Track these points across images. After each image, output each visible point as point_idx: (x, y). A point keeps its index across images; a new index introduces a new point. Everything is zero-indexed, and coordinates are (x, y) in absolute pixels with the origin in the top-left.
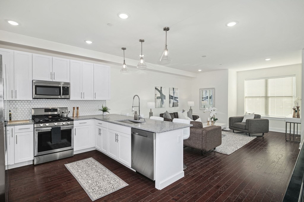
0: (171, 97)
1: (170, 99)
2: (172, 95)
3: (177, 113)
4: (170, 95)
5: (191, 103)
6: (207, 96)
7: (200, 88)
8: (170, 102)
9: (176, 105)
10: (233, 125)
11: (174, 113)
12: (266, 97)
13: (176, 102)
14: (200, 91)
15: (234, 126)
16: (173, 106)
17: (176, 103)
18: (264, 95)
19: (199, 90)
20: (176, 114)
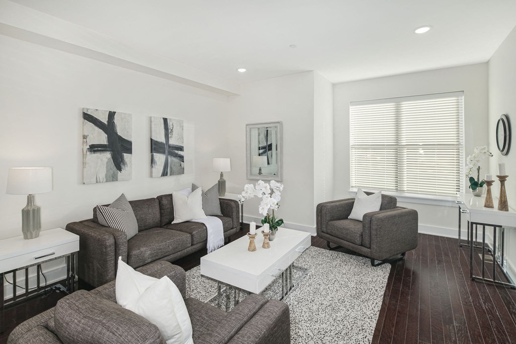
0: (155, 147)
1: (151, 152)
2: (162, 139)
3: (171, 196)
4: (151, 139)
5: (223, 164)
6: (269, 143)
7: (247, 123)
8: (152, 163)
9: (175, 169)
10: (326, 228)
11: (160, 198)
12: (397, 147)
13: (176, 160)
14: (248, 129)
15: (329, 231)
16: (164, 174)
17: (178, 165)
18: (392, 142)
19: (245, 126)
20: (165, 202)
